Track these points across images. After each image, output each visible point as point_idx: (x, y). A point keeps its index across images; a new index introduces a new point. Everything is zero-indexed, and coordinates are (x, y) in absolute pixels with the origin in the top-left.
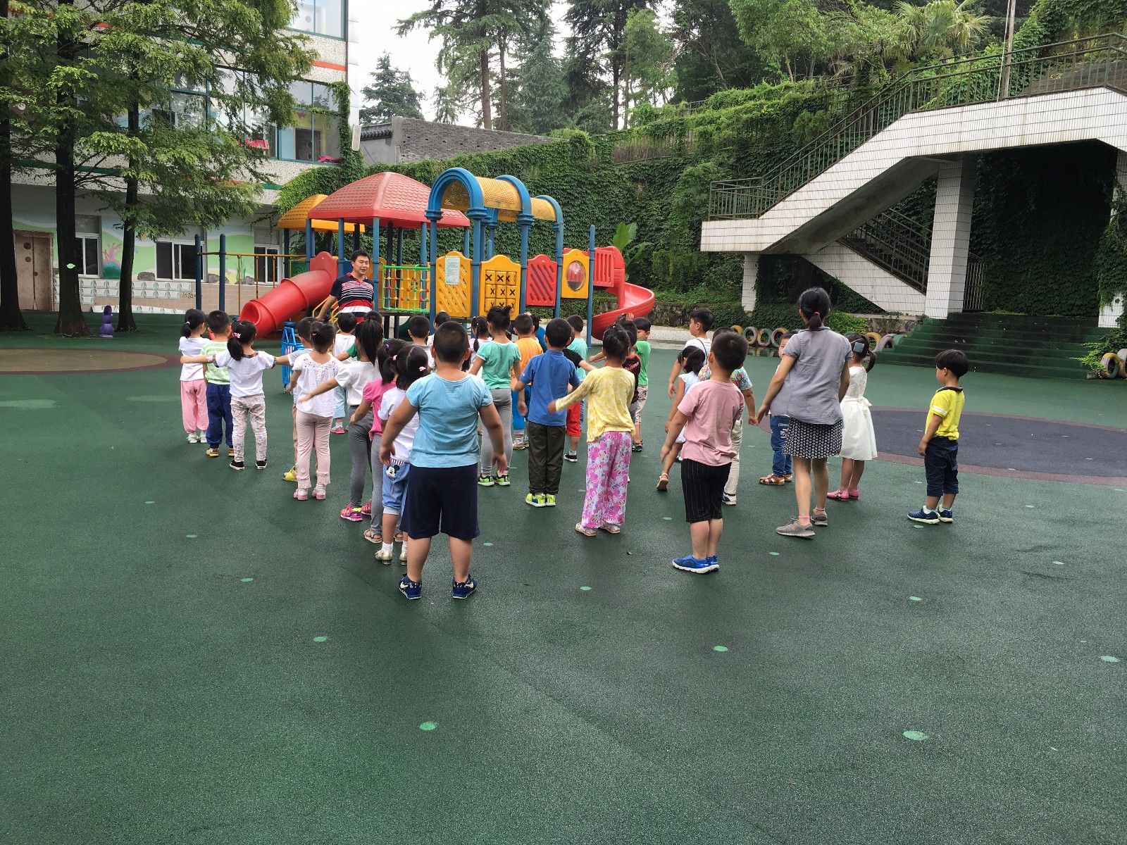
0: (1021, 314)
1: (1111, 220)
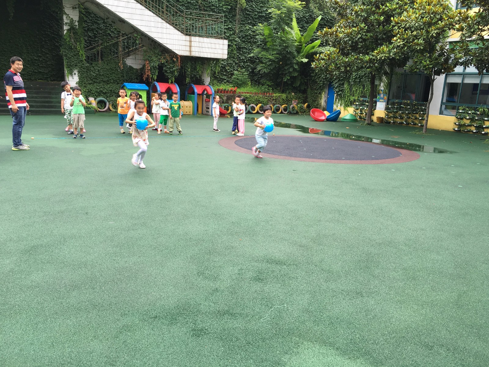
1: (65, 32)
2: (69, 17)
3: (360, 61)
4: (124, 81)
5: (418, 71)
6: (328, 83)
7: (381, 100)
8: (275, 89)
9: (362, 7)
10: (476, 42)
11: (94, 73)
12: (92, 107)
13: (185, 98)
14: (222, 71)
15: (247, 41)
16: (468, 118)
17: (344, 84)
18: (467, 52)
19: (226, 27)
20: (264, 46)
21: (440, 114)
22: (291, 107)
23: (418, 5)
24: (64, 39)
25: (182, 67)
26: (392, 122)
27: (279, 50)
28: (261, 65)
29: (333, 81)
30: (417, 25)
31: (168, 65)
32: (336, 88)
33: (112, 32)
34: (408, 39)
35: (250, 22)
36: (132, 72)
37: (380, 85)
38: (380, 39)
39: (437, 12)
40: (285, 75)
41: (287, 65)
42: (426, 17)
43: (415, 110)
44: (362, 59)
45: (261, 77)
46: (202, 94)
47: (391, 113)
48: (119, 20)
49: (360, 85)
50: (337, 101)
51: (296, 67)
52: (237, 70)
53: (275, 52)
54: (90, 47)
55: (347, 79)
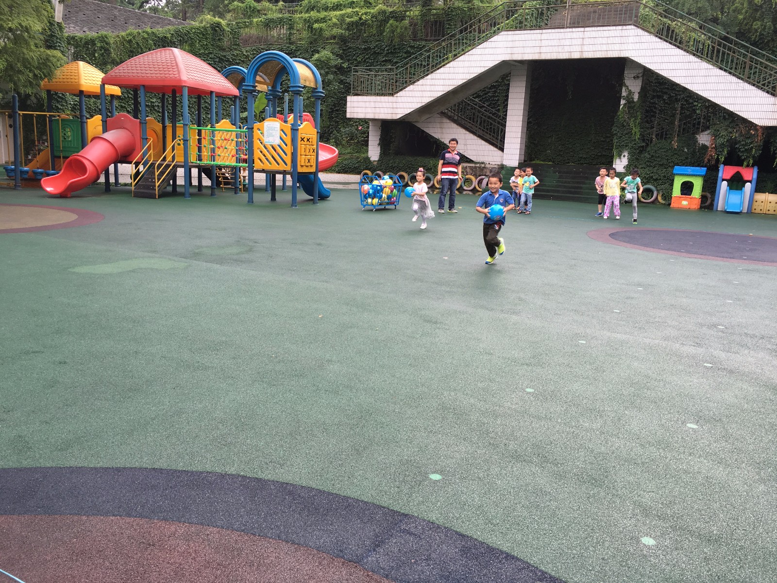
0: (550, 163)
1: (621, 107)
2: (629, 89)
4: (676, 164)
24: (618, 115)
31: (742, 141)
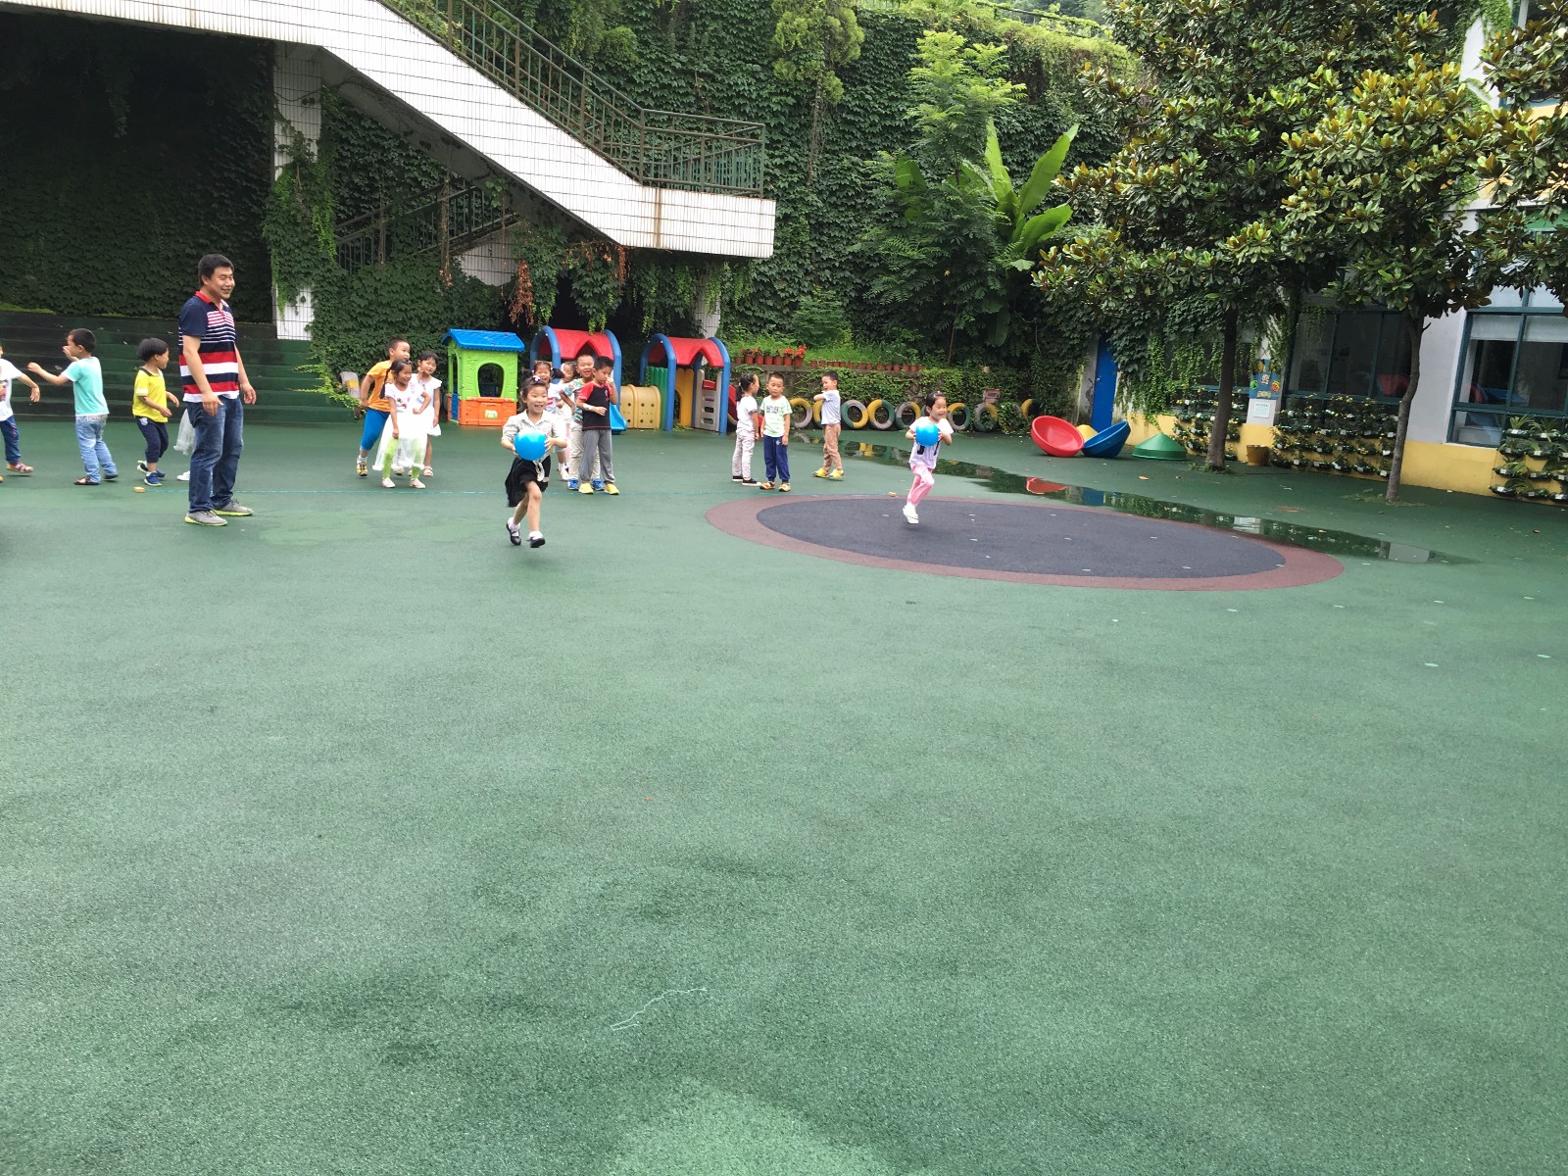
1: (278, 173)
2: (292, 128)
3: (1183, 269)
4: (452, 324)
5: (1367, 301)
6: (1098, 337)
7: (1262, 394)
8: (930, 351)
9: (1191, 101)
10: (1547, 212)
11: (362, 297)
12: (348, 401)
13: (639, 379)
14: (764, 297)
15: (843, 205)
16: (1538, 453)
17: (1146, 340)
18: (1516, 242)
19: (778, 161)
20: (896, 217)
21: (1450, 439)
22: (978, 410)
23: (1365, 95)
24: (274, 194)
25: (630, 282)
26: (1296, 462)
27: (941, 234)
28: (885, 278)
29: (1111, 332)
30: (1360, 156)
31: (587, 276)
32: (1121, 353)
33: (426, 174)
34: (1335, 199)
35: (854, 144)
36: (478, 295)
37: (1259, 345)
38: (1248, 201)
39: (1425, 114)
40: (960, 311)
41: (966, 278)
42: (1392, 133)
43: (1370, 427)
44: (1191, 262)
45: (887, 316)
46: (694, 364)
47: (1293, 433)
48: (443, 139)
49: (1196, 345)
50: (1125, 393)
51: (995, 285)
52: (810, 293)
53: (929, 240)
54: (356, 218)
55: (1156, 324)
